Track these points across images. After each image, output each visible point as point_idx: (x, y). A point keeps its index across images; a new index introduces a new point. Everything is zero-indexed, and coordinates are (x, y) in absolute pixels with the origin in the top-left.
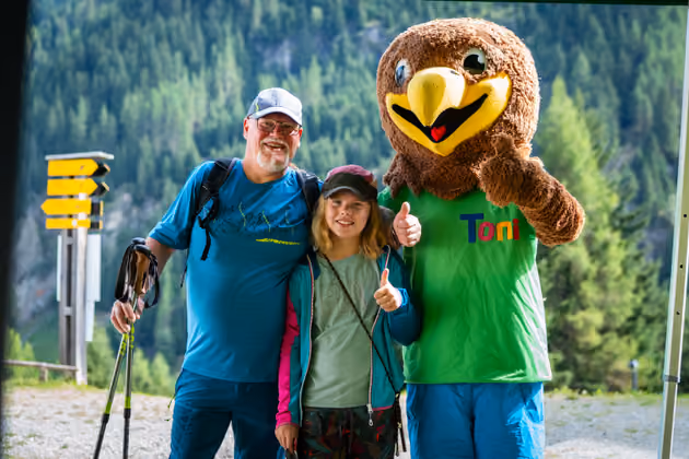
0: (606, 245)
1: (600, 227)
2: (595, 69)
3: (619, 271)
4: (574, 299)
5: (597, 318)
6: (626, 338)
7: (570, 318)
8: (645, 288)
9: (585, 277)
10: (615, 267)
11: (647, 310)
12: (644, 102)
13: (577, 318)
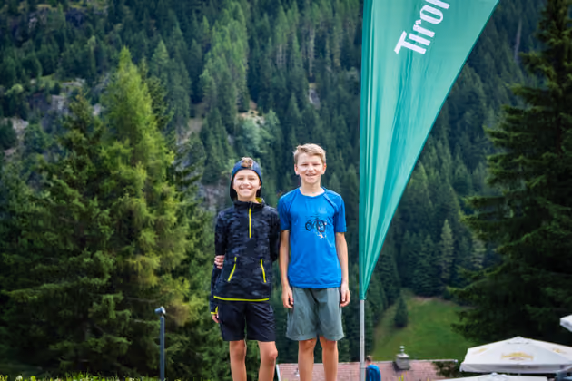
0: (163, 197)
1: (160, 180)
2: (172, 54)
3: (175, 219)
4: (134, 244)
5: (155, 261)
6: (181, 278)
7: (130, 261)
8: (198, 235)
9: (145, 226)
10: (171, 216)
11: (200, 254)
12: (210, 84)
13: (137, 261)
